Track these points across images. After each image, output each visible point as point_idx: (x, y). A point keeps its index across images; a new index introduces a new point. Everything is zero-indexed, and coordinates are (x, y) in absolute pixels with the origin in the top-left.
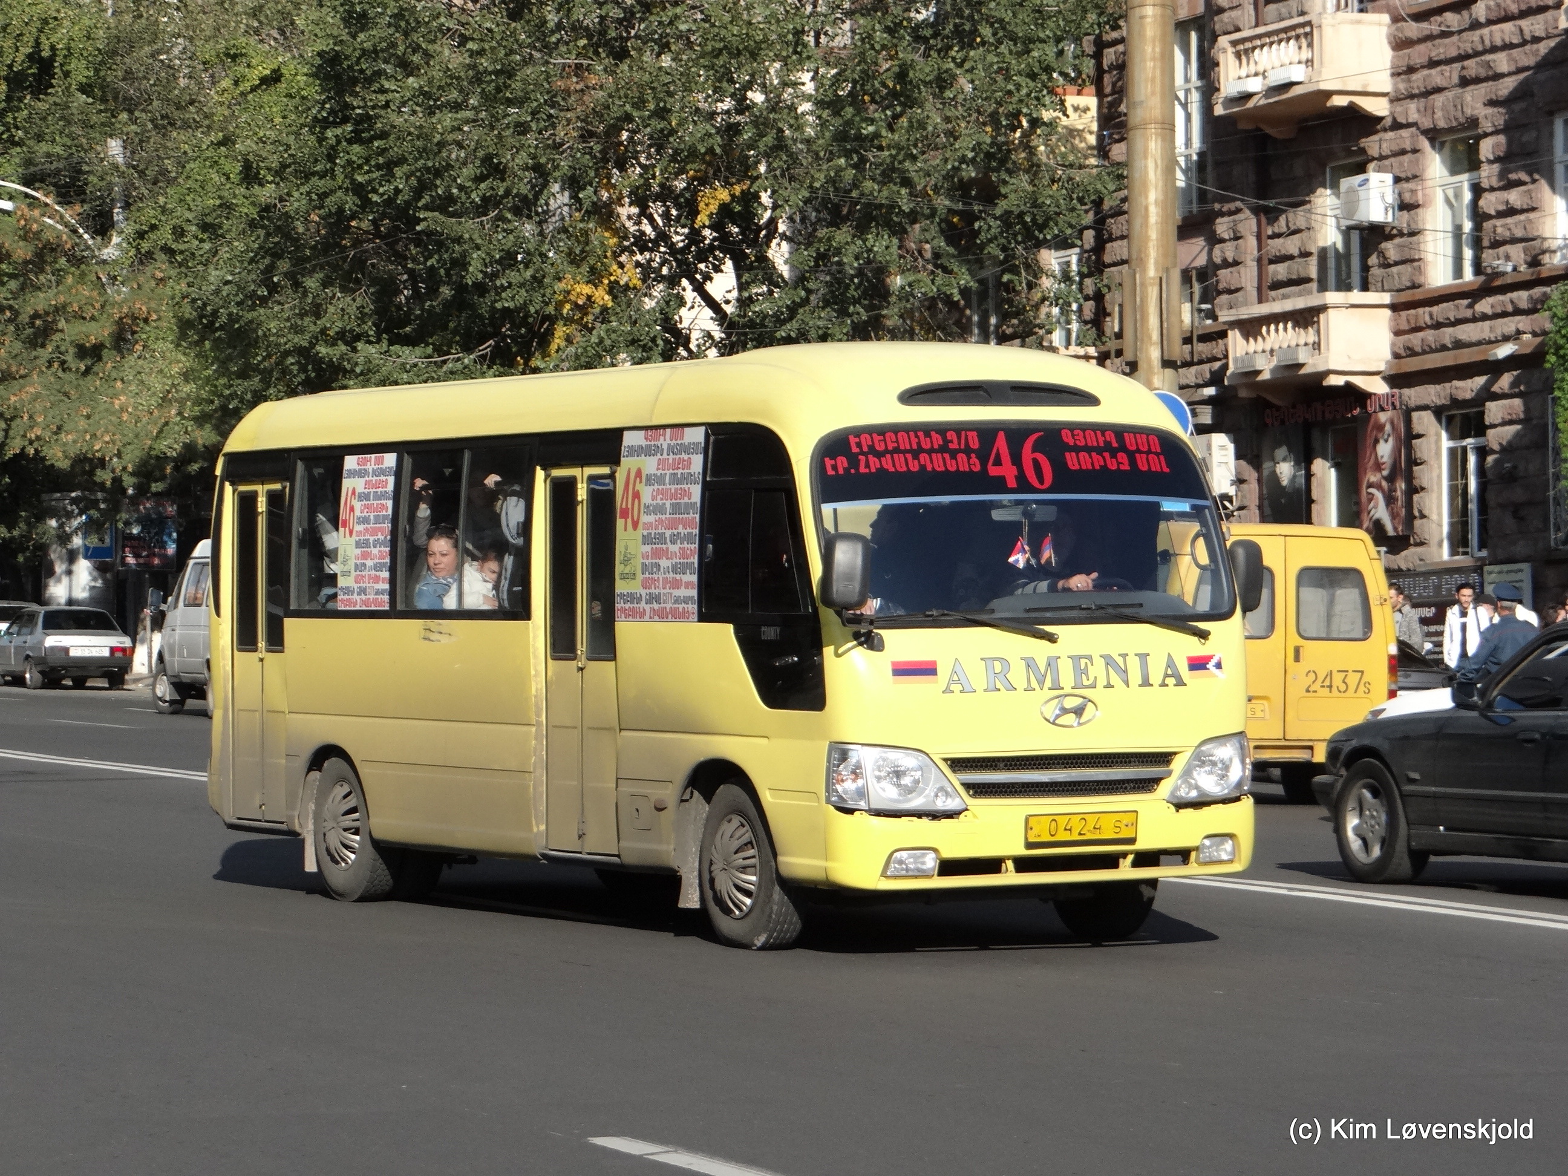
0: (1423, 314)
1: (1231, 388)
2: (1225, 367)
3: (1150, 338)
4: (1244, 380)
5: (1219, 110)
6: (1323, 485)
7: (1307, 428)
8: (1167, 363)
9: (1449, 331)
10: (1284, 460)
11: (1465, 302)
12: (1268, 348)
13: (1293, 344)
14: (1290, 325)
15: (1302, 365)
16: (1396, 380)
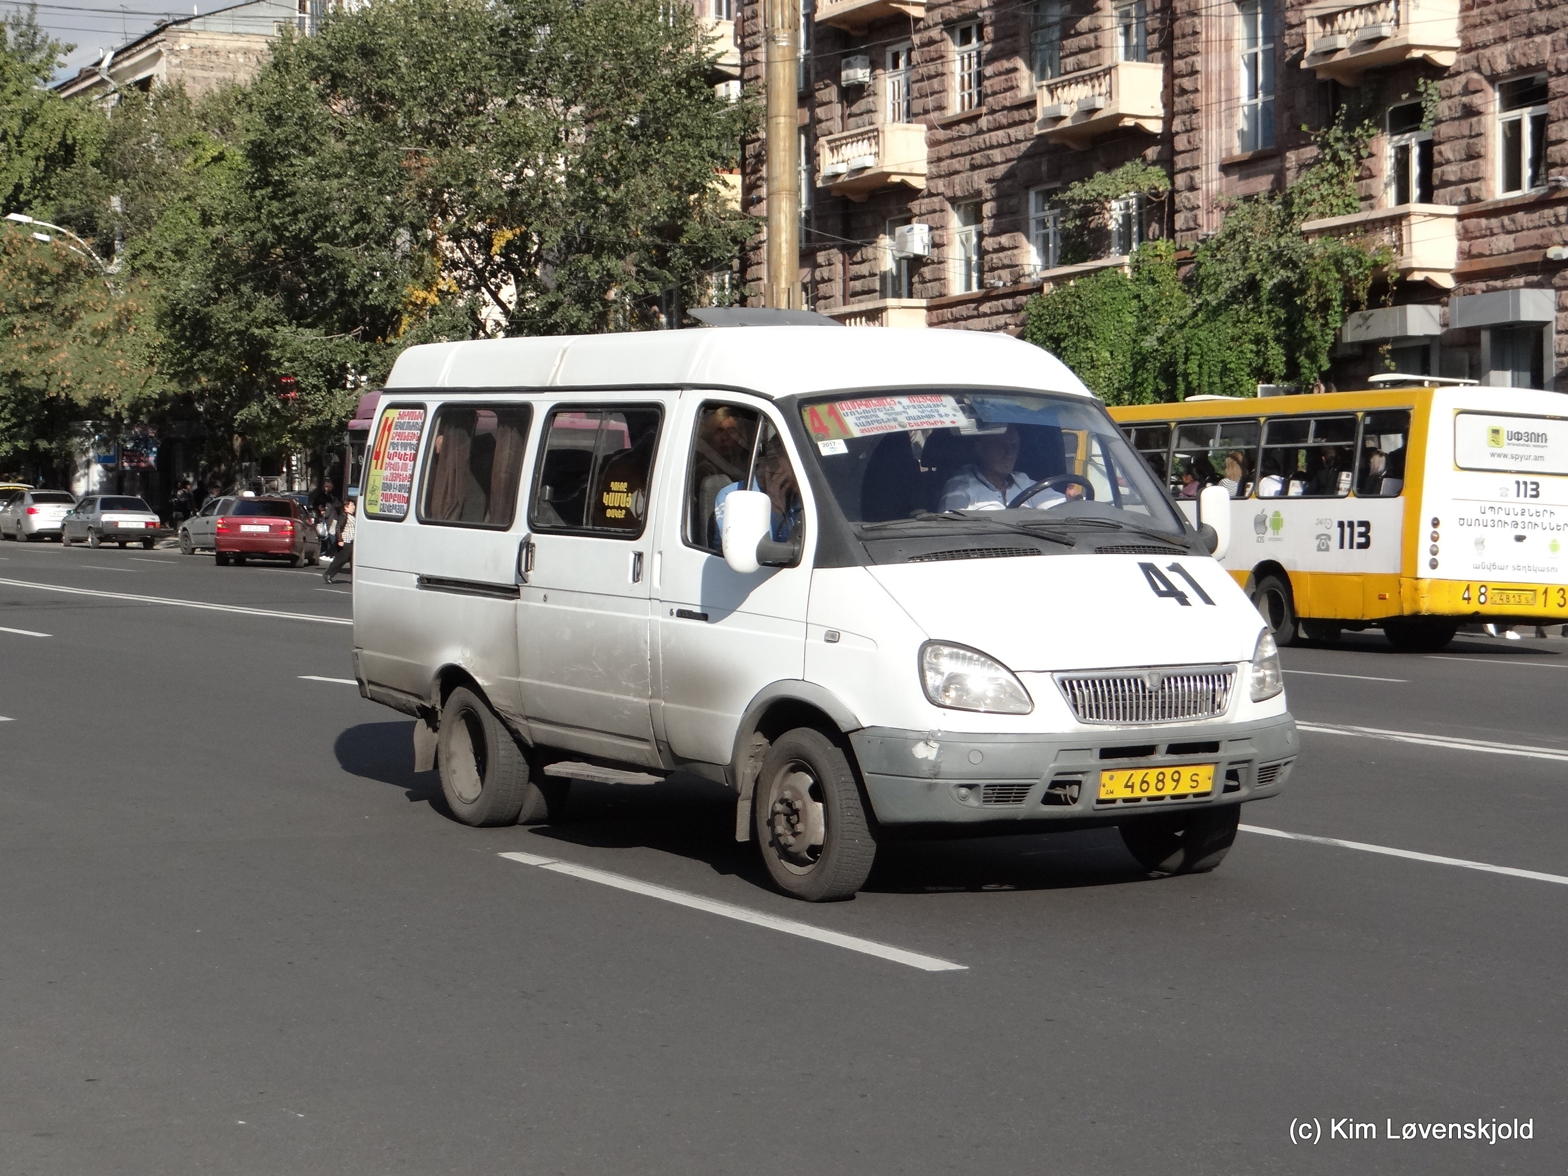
0: (947, 313)
5: (819, 184)
9: (963, 323)
11: (973, 305)
14: (864, 319)
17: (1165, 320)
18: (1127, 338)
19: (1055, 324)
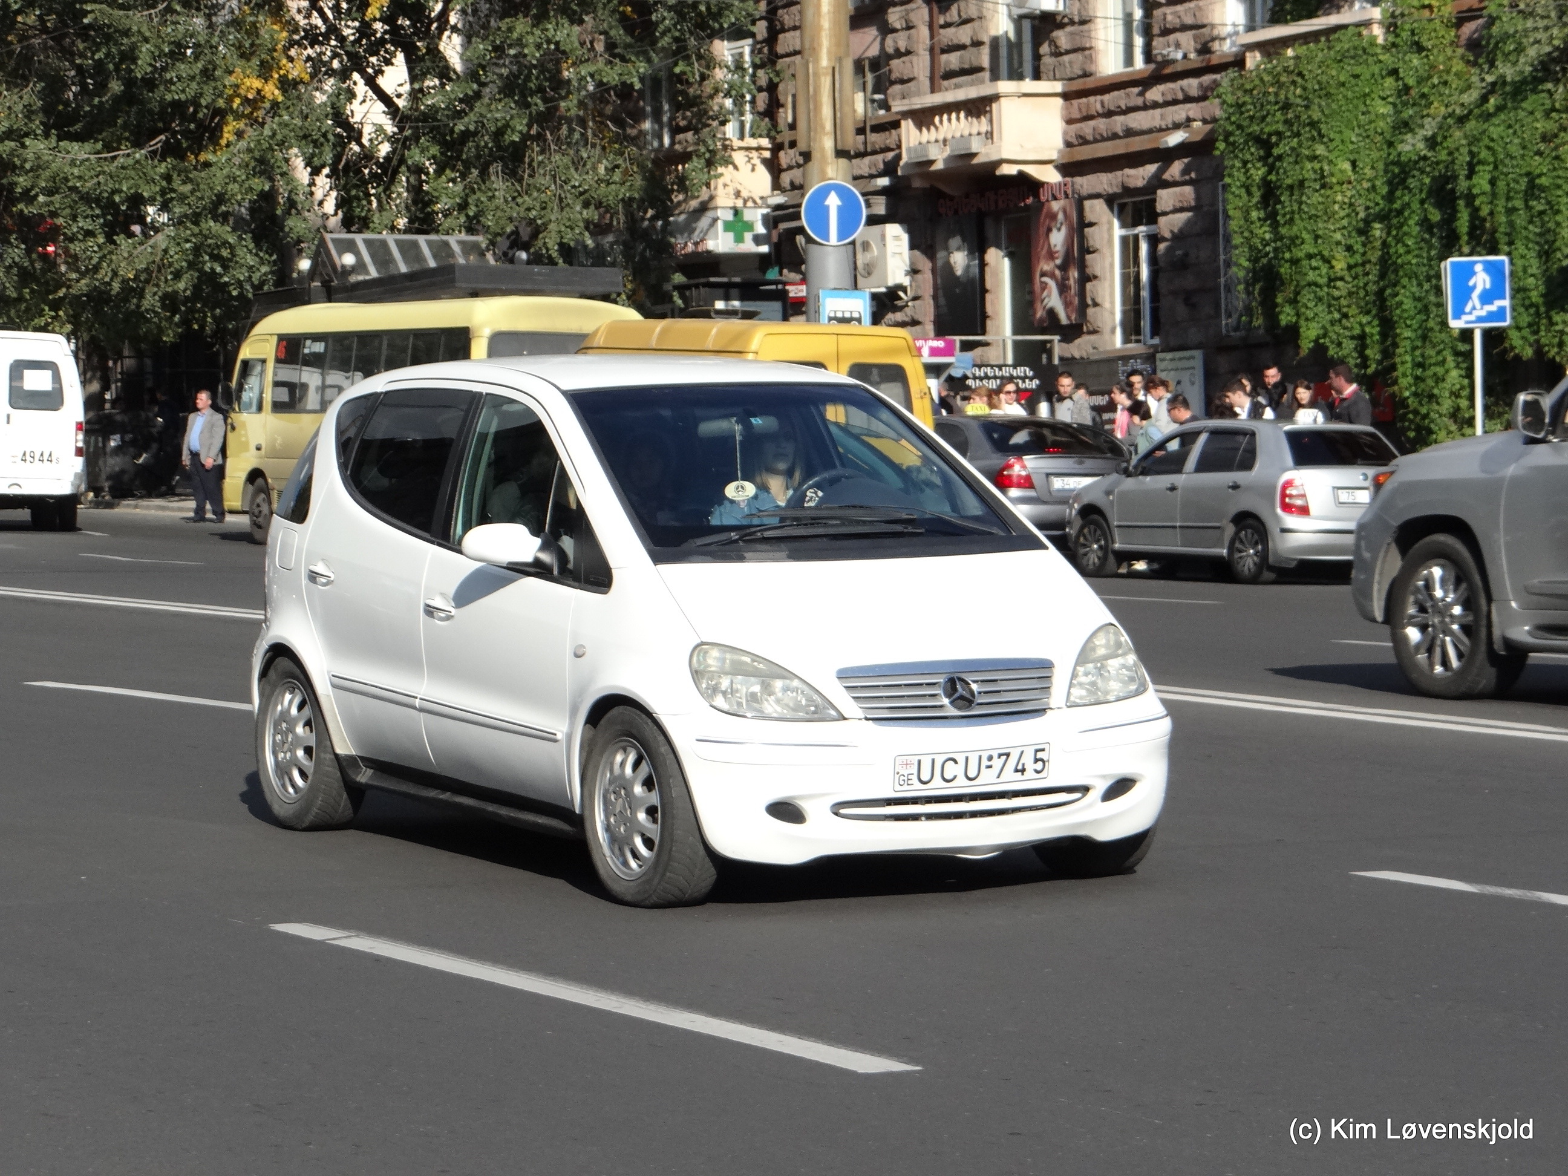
0: (1095, 103)
1: (906, 178)
2: (899, 157)
3: (823, 128)
4: (918, 170)
6: (997, 274)
7: (980, 218)
8: (840, 153)
9: (1119, 119)
10: (958, 249)
11: (1136, 90)
12: (941, 137)
13: (966, 133)
14: (962, 114)
15: (974, 155)
16: (1068, 169)
17: (1438, 109)
18: (1379, 138)
19: (1263, 118)
